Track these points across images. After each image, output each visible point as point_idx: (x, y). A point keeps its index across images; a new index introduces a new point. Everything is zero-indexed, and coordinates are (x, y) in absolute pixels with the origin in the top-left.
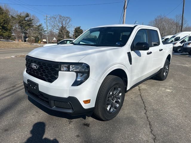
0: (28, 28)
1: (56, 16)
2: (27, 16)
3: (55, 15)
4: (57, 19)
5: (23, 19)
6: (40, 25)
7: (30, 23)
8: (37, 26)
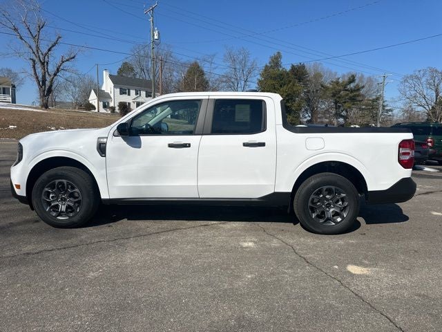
0: (350, 105)
1: (422, 72)
2: (352, 80)
3: (420, 71)
4: (424, 79)
5: (342, 88)
6: (378, 99)
7: (355, 96)
8: (370, 100)
